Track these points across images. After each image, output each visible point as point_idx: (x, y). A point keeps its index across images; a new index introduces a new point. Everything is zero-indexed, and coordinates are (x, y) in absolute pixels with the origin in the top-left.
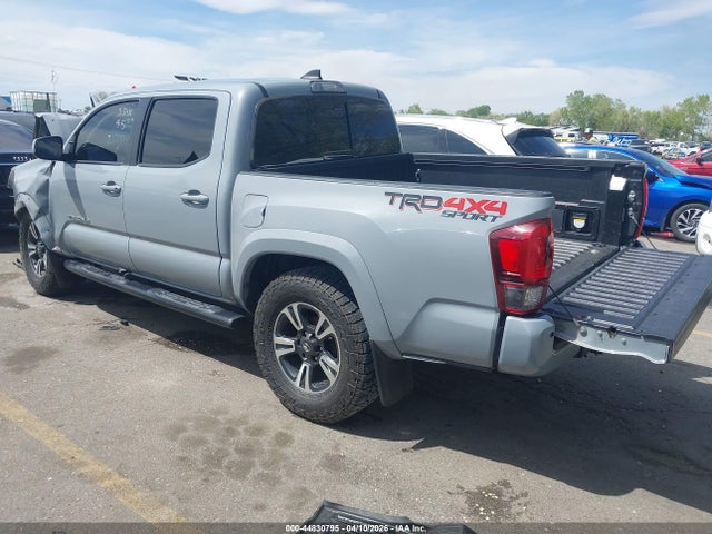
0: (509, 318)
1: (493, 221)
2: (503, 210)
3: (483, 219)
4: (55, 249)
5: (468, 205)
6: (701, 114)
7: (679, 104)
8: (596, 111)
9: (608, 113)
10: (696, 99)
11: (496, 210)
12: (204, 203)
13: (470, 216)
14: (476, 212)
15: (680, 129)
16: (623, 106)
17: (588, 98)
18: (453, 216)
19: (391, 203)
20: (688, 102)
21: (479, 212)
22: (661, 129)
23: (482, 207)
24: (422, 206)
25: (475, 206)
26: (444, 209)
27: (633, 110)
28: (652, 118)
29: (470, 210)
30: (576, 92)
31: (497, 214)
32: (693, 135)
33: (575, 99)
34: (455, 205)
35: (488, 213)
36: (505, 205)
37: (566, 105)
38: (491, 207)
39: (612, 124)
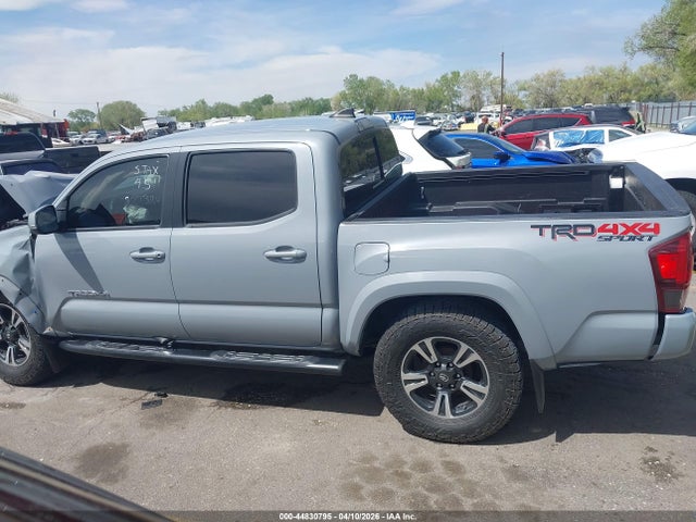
0: (667, 317)
1: (650, 240)
2: (656, 229)
3: (640, 240)
4: (47, 331)
5: (621, 229)
6: (456, 88)
7: (437, 80)
8: (371, 92)
9: (380, 93)
10: (450, 76)
11: (650, 230)
12: (300, 259)
13: (626, 238)
14: (631, 234)
15: (441, 102)
16: (393, 86)
17: (361, 81)
18: (610, 240)
19: (541, 234)
20: (444, 77)
21: (634, 233)
22: (426, 103)
23: (636, 229)
24: (576, 234)
25: (629, 229)
26: (599, 234)
27: (402, 88)
28: (419, 95)
29: (625, 233)
30: (351, 76)
31: (652, 234)
32: (453, 106)
33: (350, 82)
34: (609, 231)
35: (643, 234)
36: (657, 226)
37: (344, 89)
38: (644, 228)
39: (386, 102)
